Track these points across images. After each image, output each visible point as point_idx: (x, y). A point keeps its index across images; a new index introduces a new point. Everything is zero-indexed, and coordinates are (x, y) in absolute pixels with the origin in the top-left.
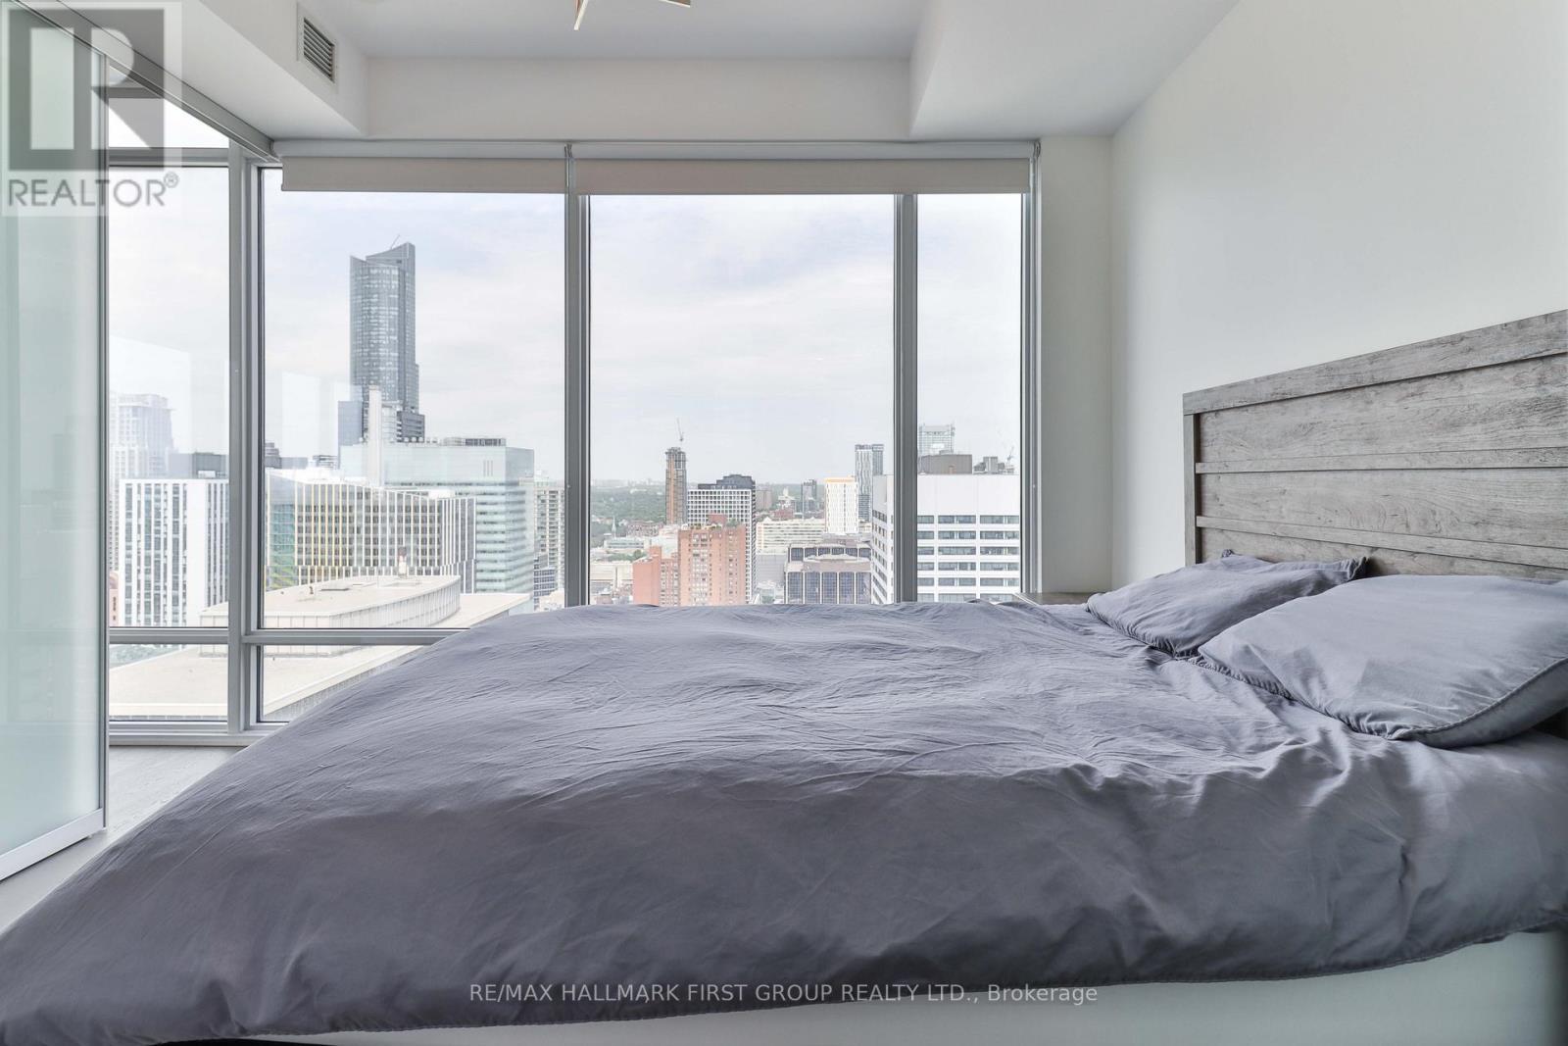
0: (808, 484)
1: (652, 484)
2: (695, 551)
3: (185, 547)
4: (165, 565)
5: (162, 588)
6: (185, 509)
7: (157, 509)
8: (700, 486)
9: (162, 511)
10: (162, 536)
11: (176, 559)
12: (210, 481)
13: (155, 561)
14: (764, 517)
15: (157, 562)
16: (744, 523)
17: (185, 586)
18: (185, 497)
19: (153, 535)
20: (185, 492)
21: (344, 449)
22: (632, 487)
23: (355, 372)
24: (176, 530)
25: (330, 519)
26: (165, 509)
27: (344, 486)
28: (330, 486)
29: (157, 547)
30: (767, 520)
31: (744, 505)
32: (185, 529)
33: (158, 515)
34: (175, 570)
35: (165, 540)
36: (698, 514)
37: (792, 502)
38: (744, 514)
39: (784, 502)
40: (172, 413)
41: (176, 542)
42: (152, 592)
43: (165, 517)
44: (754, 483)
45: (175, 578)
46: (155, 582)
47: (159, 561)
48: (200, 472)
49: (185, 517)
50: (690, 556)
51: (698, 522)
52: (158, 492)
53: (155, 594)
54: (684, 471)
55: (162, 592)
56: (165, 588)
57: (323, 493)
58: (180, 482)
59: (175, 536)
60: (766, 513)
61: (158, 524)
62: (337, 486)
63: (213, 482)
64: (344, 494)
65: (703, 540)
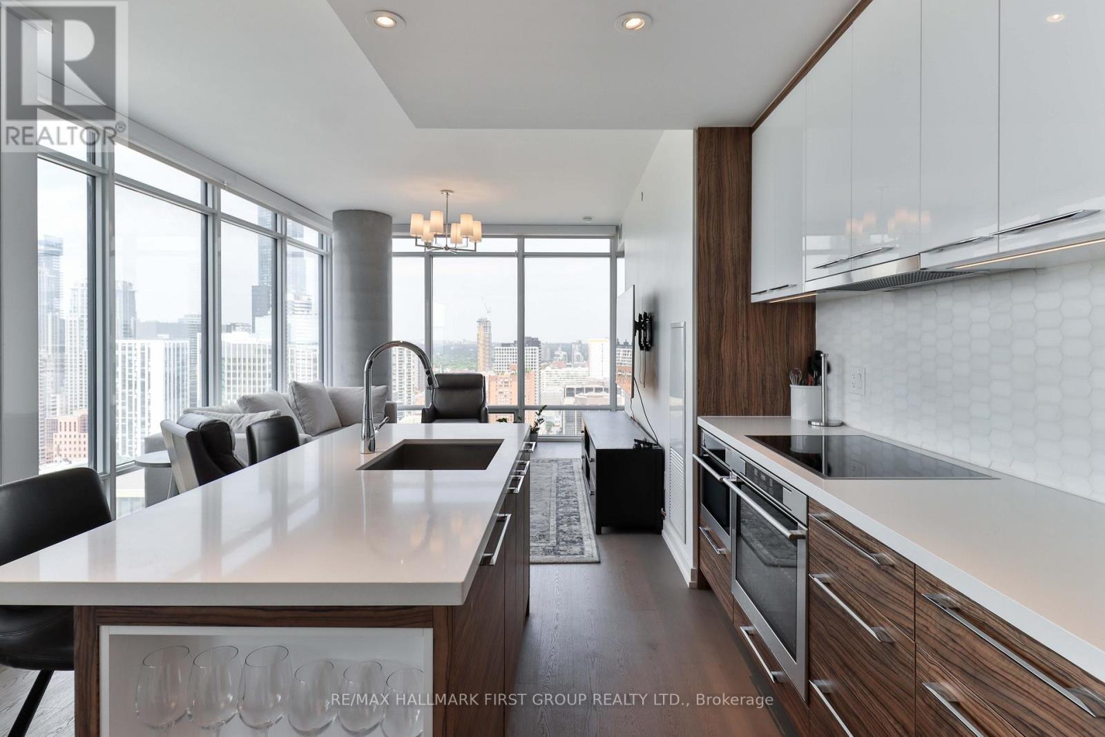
0: (576, 344)
1: (465, 343)
2: (501, 390)
3: (149, 387)
4: (136, 400)
5: (134, 415)
6: (149, 361)
7: (130, 361)
8: (503, 345)
9: (133, 362)
10: (134, 380)
11: (143, 396)
12: (166, 341)
13: (129, 397)
14: (545, 366)
15: (130, 398)
16: (534, 370)
17: (149, 414)
18: (149, 352)
19: (127, 379)
20: (149, 349)
21: (257, 319)
22: (451, 346)
23: (262, 265)
24: (143, 375)
25: (250, 367)
26: (135, 361)
27: (259, 345)
28: (249, 345)
29: (130, 386)
30: (548, 368)
31: (534, 358)
32: (149, 374)
33: (130, 365)
34: (143, 403)
35: (136, 382)
36: (501, 364)
37: (565, 356)
38: (534, 364)
39: (559, 356)
40: (136, 294)
41: (143, 384)
42: (127, 418)
43: (135, 366)
44: (539, 342)
45: (143, 409)
46: (129, 411)
47: (131, 397)
48: (159, 335)
49: (149, 366)
50: (497, 393)
51: (501, 370)
52: (130, 349)
53: (129, 420)
54: (490, 334)
55: (134, 418)
56: (136, 415)
57: (245, 350)
58: (146, 342)
59: (143, 379)
60: (546, 364)
61: (130, 371)
62: (254, 345)
63: (168, 342)
64: (259, 350)
65: (506, 382)
